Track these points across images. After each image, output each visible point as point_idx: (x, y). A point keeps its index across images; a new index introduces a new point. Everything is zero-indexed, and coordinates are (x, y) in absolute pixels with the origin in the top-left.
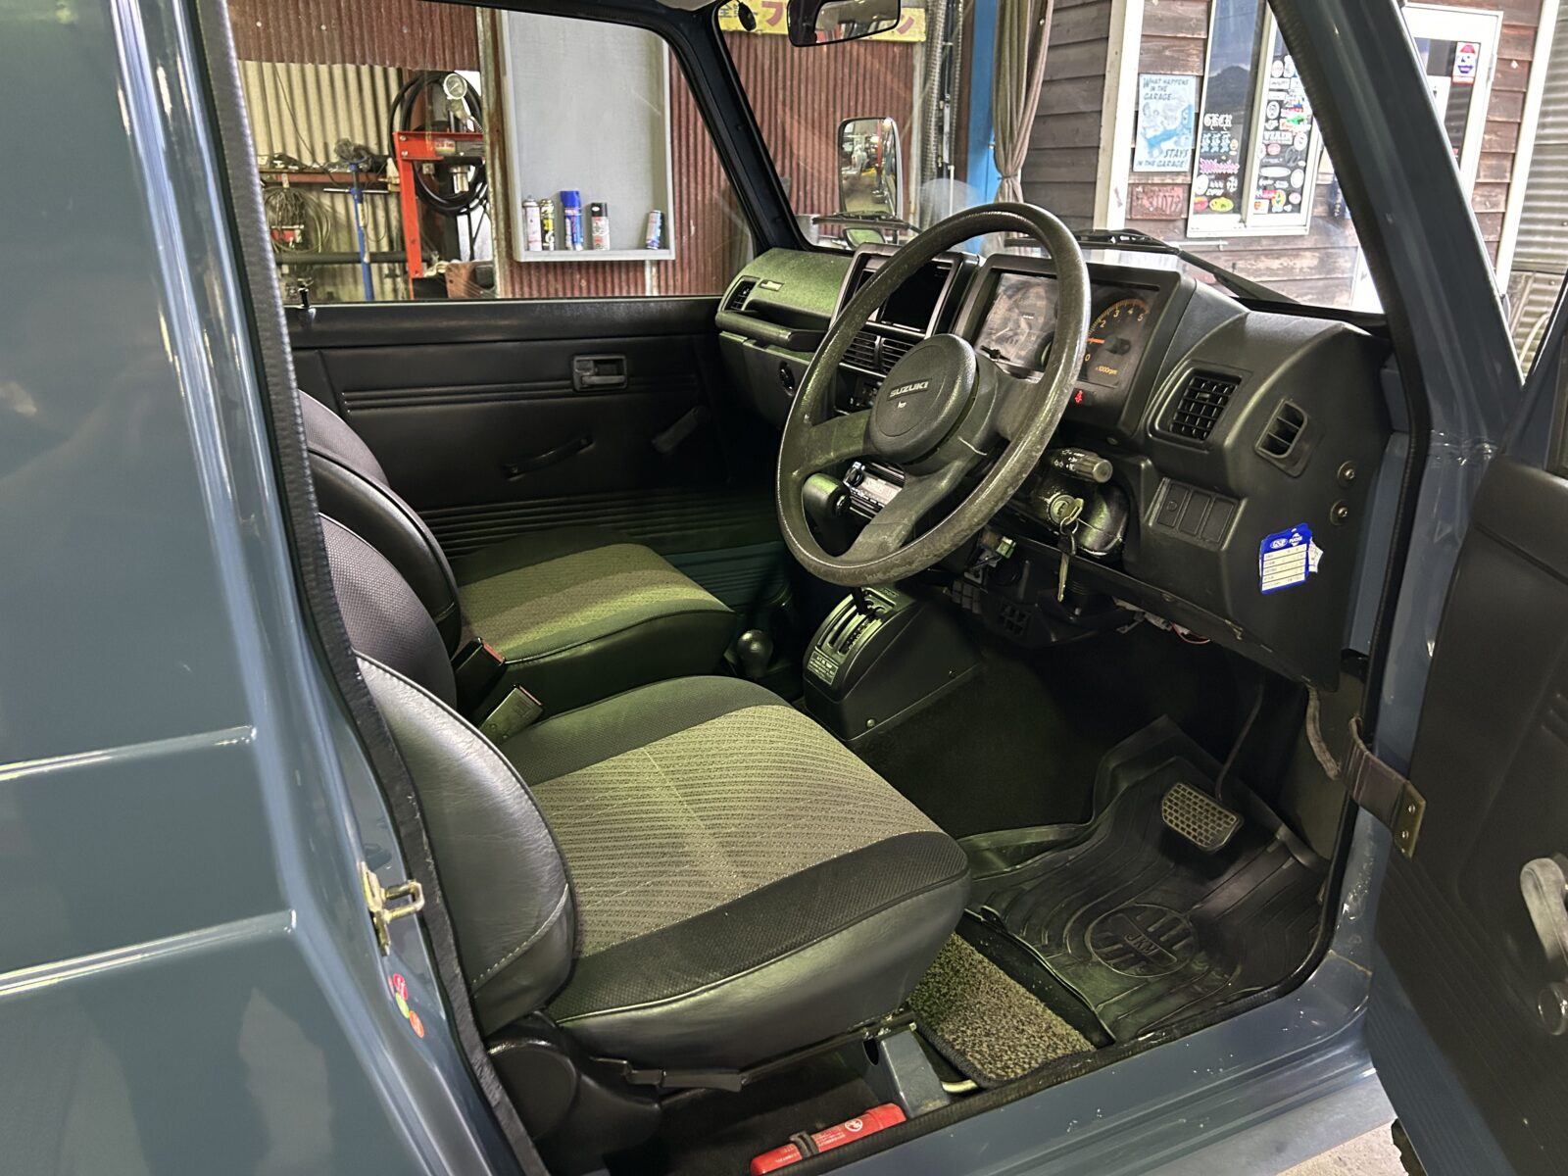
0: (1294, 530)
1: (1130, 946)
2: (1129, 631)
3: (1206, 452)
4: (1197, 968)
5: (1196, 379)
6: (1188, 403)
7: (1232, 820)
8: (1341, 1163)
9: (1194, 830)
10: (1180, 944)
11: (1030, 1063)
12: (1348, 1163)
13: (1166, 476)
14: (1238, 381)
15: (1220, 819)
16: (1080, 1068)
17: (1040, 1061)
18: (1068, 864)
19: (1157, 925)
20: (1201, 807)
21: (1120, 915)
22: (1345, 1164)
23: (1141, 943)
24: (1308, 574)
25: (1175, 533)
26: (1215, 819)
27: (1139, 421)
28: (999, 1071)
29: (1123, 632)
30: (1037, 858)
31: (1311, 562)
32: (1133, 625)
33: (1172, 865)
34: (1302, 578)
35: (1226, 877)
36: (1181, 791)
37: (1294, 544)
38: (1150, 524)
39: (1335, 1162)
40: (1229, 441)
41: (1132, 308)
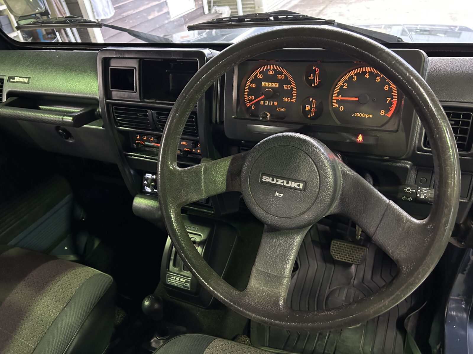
7: (365, 249)
20: (348, 248)
36: (336, 244)
41: (368, 74)
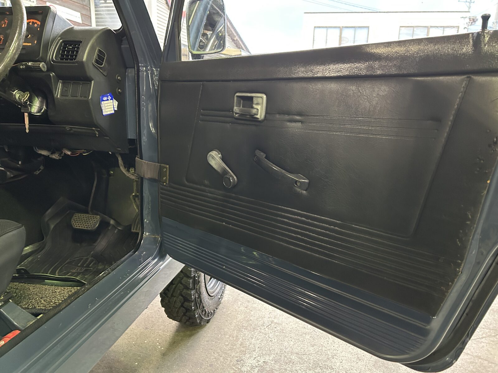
0: (108, 95)
1: (74, 272)
2: (39, 173)
3: (76, 64)
4: (100, 268)
5: (64, 44)
6: (63, 51)
7: (98, 217)
8: (147, 329)
9: (86, 225)
10: (92, 264)
11: (64, 298)
12: (149, 328)
13: (60, 80)
14: (81, 42)
15: (94, 219)
16: (84, 290)
17: (67, 296)
18: (39, 259)
19: (81, 263)
20: (86, 218)
21: (66, 265)
22: (148, 328)
23: (77, 270)
24: (115, 111)
25: (69, 98)
26: (92, 219)
27: (47, 58)
28: (53, 305)
29: (37, 174)
30: (25, 261)
31: (115, 107)
32: (40, 171)
33: (79, 245)
34: (113, 112)
35: (98, 241)
36: (77, 215)
37: (109, 100)
38: (59, 96)
39: (145, 329)
40: (85, 59)
41: (31, 23)
